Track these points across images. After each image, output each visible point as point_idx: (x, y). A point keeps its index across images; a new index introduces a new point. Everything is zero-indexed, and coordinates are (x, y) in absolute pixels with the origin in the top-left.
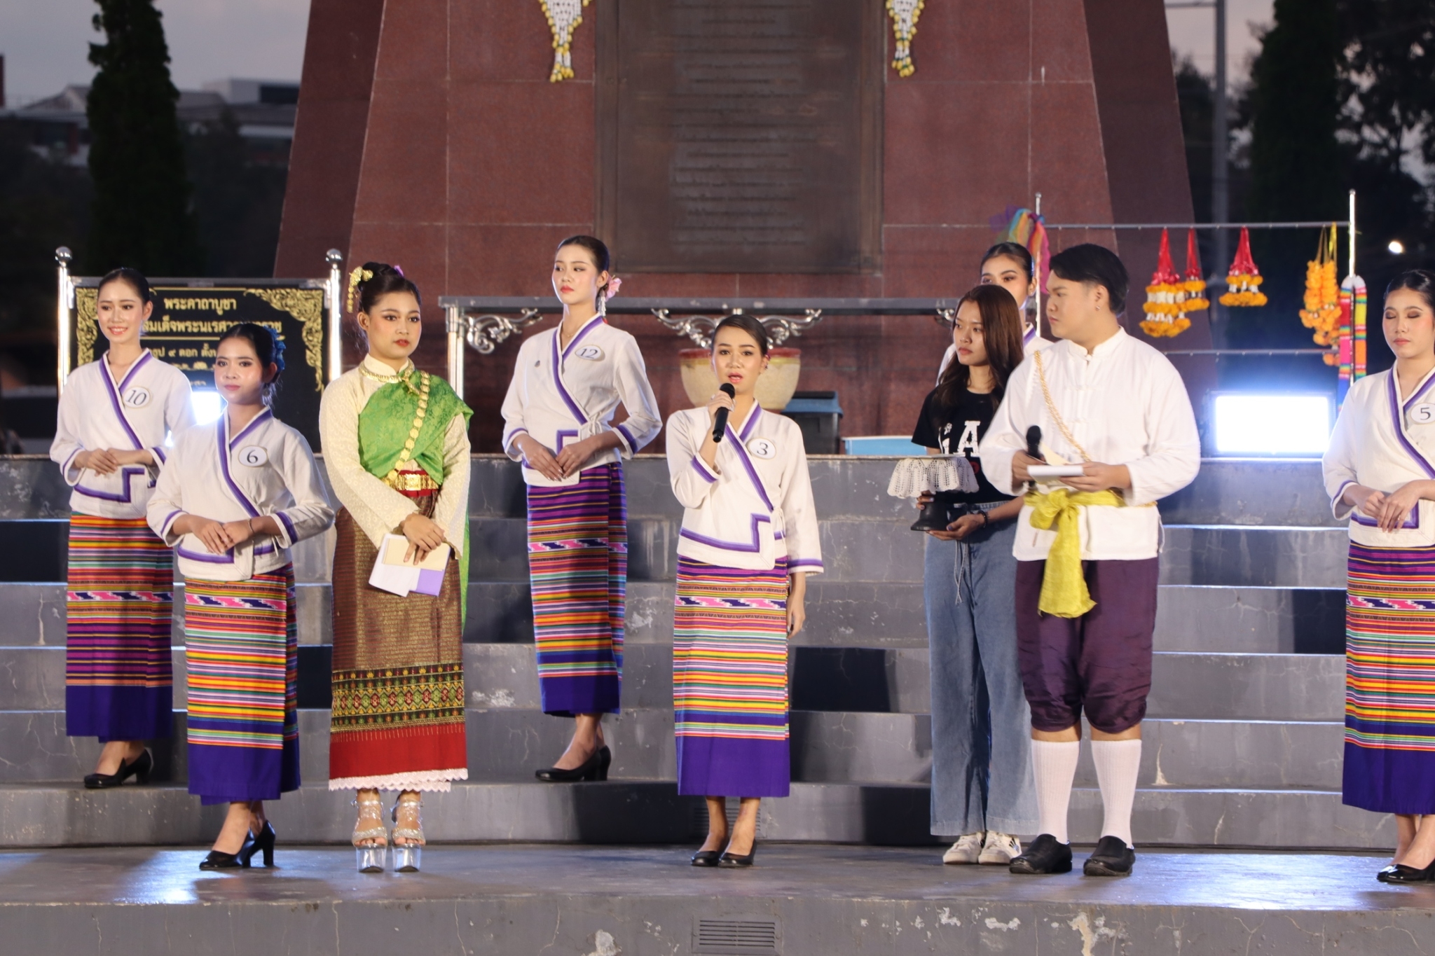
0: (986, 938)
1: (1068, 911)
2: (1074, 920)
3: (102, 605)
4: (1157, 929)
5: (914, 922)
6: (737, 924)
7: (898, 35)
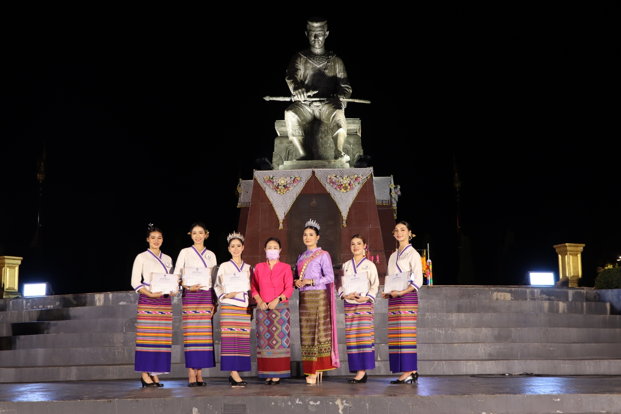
0: (310, 407)
1: (335, 399)
2: (336, 401)
3: (238, 332)
4: (361, 403)
5: (288, 403)
6: (235, 405)
7: (343, 219)
